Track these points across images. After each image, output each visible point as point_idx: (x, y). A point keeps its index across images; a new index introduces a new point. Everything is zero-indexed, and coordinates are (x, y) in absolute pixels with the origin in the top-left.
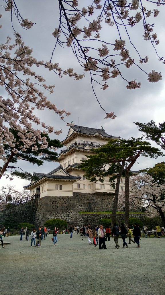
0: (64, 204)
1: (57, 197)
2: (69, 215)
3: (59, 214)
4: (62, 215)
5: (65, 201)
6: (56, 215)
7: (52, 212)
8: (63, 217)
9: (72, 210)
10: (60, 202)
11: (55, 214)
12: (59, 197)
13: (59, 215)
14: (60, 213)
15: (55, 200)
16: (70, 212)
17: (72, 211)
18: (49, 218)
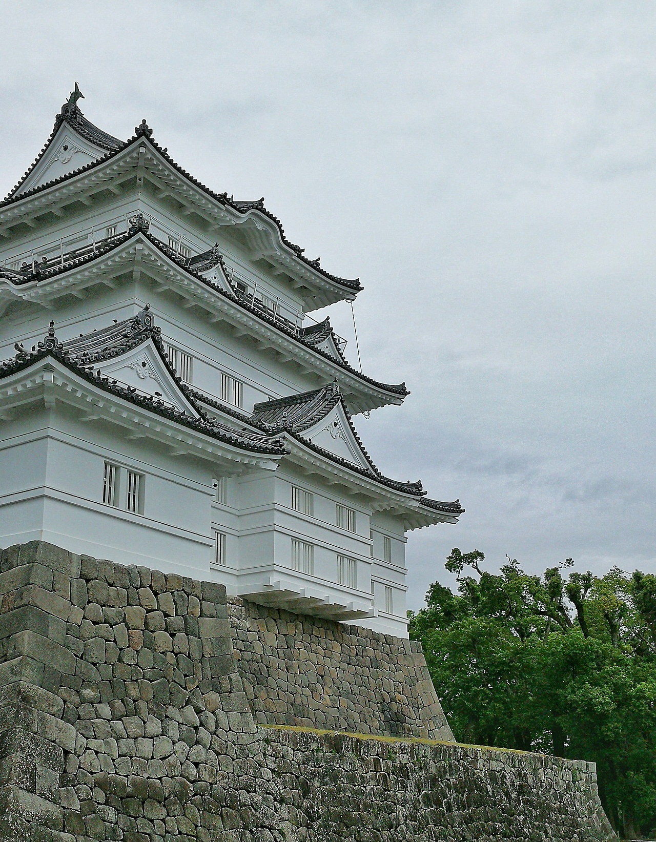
0: (162, 639)
1: (117, 569)
2: (196, 728)
3: (136, 712)
4: (154, 726)
5: (166, 615)
6: (118, 725)
7: (87, 692)
8: (165, 746)
9: (215, 690)
10: (135, 614)
11: (105, 710)
12: (127, 571)
13: (134, 723)
14: (142, 704)
15: (101, 591)
16: (201, 705)
17: (214, 696)
18: (71, 746)
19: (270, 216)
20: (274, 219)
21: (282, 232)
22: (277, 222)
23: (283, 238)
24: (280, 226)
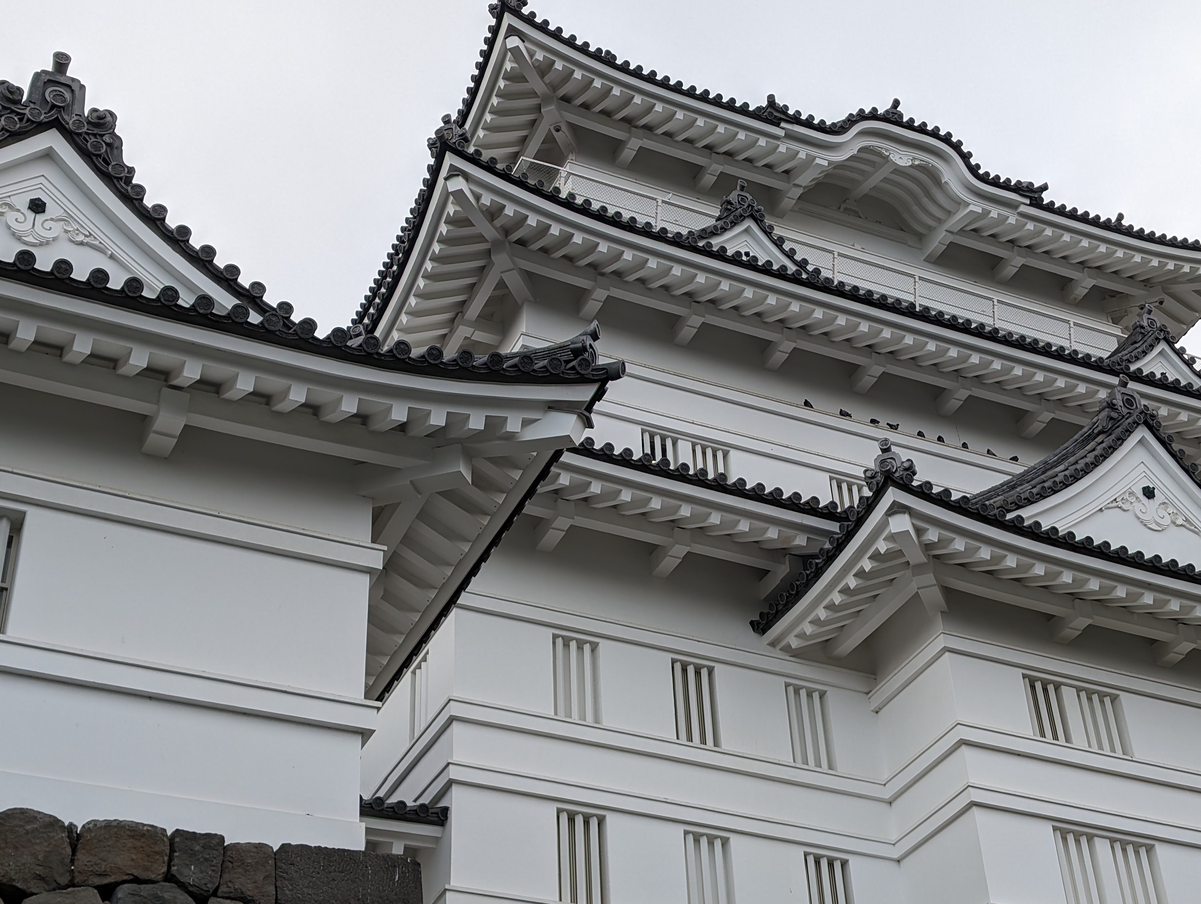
19: (922, 129)
20: (935, 133)
21: (966, 157)
22: (947, 139)
23: (974, 170)
24: (957, 147)
